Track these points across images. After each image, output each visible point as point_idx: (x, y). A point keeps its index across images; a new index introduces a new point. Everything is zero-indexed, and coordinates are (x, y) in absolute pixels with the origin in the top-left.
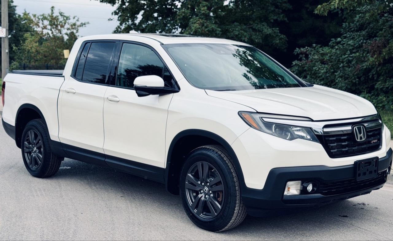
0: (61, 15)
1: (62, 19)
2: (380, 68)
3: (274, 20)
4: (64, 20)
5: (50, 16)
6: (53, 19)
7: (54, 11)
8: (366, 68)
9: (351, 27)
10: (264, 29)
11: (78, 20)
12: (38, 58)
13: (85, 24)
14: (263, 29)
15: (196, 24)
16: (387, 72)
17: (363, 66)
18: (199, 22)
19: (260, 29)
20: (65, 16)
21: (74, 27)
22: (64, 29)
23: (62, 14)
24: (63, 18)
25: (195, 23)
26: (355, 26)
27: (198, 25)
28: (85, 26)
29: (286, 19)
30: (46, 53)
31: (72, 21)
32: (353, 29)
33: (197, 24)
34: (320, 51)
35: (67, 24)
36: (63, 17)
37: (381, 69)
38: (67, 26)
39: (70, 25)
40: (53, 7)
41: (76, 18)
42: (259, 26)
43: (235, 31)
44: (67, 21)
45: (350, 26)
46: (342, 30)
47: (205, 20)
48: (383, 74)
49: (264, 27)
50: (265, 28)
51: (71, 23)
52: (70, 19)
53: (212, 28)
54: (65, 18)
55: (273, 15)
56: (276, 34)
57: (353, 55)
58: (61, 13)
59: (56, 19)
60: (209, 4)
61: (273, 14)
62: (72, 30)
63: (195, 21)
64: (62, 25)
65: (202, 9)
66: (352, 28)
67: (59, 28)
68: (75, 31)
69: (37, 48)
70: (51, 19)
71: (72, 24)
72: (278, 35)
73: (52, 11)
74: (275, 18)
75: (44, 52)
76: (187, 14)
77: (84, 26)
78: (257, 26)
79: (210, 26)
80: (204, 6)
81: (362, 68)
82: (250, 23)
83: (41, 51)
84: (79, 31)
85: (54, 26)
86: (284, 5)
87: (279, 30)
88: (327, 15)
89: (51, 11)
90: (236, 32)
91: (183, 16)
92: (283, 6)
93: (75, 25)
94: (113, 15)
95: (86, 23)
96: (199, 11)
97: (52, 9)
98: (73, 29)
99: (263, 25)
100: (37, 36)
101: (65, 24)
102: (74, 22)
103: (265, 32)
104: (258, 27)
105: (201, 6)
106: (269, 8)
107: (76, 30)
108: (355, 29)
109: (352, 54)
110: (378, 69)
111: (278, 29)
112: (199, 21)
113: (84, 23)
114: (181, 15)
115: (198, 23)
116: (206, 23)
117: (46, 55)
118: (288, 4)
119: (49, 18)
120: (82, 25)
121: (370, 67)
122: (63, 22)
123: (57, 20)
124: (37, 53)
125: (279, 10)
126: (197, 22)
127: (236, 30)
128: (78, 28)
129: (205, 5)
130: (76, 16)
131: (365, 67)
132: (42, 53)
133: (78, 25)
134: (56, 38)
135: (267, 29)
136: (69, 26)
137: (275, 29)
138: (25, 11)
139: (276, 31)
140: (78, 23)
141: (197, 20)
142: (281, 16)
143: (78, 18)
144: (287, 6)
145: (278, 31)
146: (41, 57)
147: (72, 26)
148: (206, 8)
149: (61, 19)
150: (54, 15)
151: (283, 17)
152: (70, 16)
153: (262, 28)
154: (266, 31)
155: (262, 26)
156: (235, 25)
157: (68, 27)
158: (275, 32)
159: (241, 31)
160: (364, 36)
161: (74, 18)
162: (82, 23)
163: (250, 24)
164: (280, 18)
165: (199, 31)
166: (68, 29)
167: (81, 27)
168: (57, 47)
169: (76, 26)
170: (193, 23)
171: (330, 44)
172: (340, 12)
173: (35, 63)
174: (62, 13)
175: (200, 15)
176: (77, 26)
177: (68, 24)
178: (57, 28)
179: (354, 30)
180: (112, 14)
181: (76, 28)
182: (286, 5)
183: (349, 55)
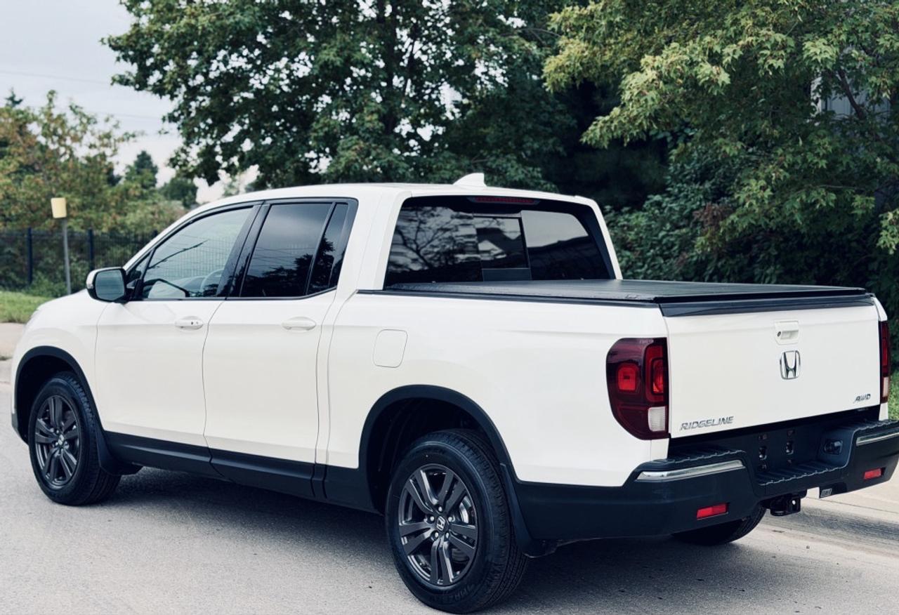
0: (76, 113)
1: (78, 122)
2: (723, 261)
3: (533, 150)
4: (82, 123)
5: (46, 114)
6: (53, 121)
7: (55, 102)
8: (697, 260)
9: (686, 173)
10: (510, 169)
11: (116, 126)
12: (13, 213)
13: (134, 136)
14: (507, 167)
15: (350, 151)
16: (736, 270)
17: (692, 257)
18: (357, 147)
19: (500, 168)
20: (84, 116)
21: (106, 141)
22: (81, 146)
23: (77, 110)
24: (80, 119)
25: (348, 148)
26: (693, 171)
27: (354, 153)
28: (135, 141)
29: (561, 149)
30: (32, 202)
31: (101, 128)
32: (688, 177)
33: (353, 150)
34: (619, 222)
35: (88, 133)
36: (78, 116)
37: (725, 263)
38: (88, 139)
39: (97, 135)
40: (52, 93)
41: (113, 122)
42: (499, 161)
43: (443, 171)
44: (89, 127)
45: (684, 171)
46: (669, 177)
47: (375, 142)
48: (728, 274)
49: (509, 165)
50: (512, 167)
51: (99, 131)
52: (95, 122)
53: (388, 161)
54: (85, 120)
55: (531, 140)
56: (536, 181)
57: (677, 232)
58: (74, 107)
59: (61, 120)
60: (385, 108)
61: (532, 137)
62: (102, 149)
63: (349, 144)
64: (76, 135)
65: (367, 118)
66: (687, 175)
67: (69, 142)
68: (108, 152)
69: (8, 189)
70: (48, 120)
71: (101, 134)
72: (539, 184)
73: (51, 100)
74: (536, 146)
75: (27, 199)
76: (335, 128)
77: (131, 139)
78: (494, 161)
79: (383, 157)
80: (372, 113)
81: (689, 260)
82: (481, 155)
83: (21, 198)
84: (119, 151)
85: (56, 138)
86: (557, 118)
87: (541, 172)
88: (609, 146)
89: (47, 101)
90: (447, 172)
91: (326, 133)
92: (557, 120)
93: (108, 136)
94: (167, 122)
95: (136, 134)
96: (361, 122)
97: (50, 96)
98: (106, 146)
99: (508, 161)
100: (9, 161)
101: (84, 132)
102: (107, 131)
103: (510, 175)
104: (497, 163)
105: (365, 112)
106: (523, 123)
107: (113, 148)
108: (692, 177)
109: (673, 231)
110: (720, 264)
111: (539, 169)
112: (356, 144)
113: (131, 133)
114: (319, 131)
115: (356, 149)
116: (375, 149)
117: (34, 208)
118: (567, 115)
119: (42, 117)
120: (128, 138)
121: (704, 258)
122: (79, 128)
123: (63, 124)
124: (7, 201)
125: (547, 129)
126: (354, 148)
127: (445, 169)
128: (117, 143)
129: (373, 109)
130: (112, 116)
131: (695, 259)
132: (22, 203)
133: (117, 138)
134: (59, 167)
135: (517, 169)
136: (94, 140)
137: (533, 170)
138: (13, 92)
139: (535, 174)
140: (117, 134)
141: (354, 142)
142: (551, 141)
143: (118, 122)
144: (565, 120)
145: (540, 175)
146: (20, 211)
147: (100, 138)
148: (375, 116)
149: (72, 120)
150: (55, 112)
151: (554, 144)
152: (96, 115)
153: (505, 166)
154: (513, 174)
155: (505, 161)
156: (444, 157)
157: (93, 143)
158: (533, 177)
159: (456, 171)
160: (705, 193)
161: (107, 120)
162: (126, 134)
163: (482, 157)
164: (547, 147)
165: (356, 168)
166: (91, 146)
167: (125, 143)
168: (62, 188)
169: (112, 141)
170: (343, 149)
171: (645, 206)
172: (669, 139)
173: (5, 225)
174: (76, 107)
175: (363, 132)
176: (115, 140)
177: (93, 134)
178: (63, 143)
179: (691, 179)
180: (164, 119)
181: (113, 144)
182: (562, 117)
183: (668, 231)
